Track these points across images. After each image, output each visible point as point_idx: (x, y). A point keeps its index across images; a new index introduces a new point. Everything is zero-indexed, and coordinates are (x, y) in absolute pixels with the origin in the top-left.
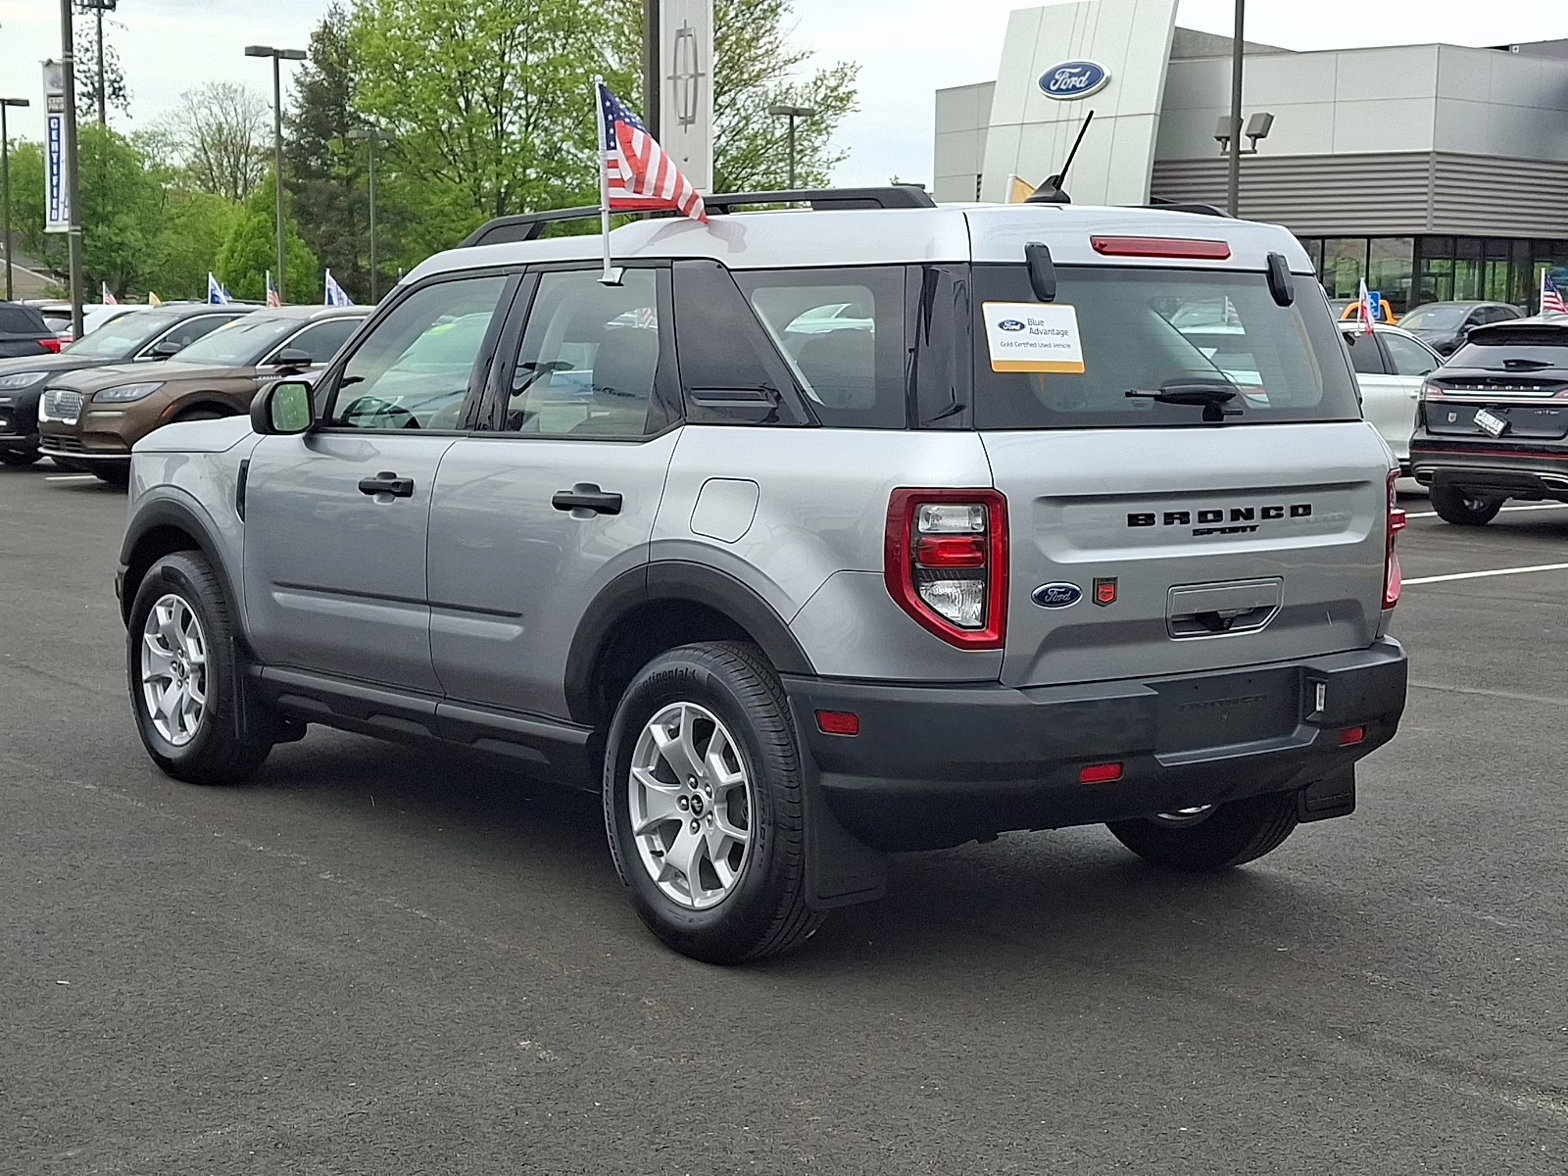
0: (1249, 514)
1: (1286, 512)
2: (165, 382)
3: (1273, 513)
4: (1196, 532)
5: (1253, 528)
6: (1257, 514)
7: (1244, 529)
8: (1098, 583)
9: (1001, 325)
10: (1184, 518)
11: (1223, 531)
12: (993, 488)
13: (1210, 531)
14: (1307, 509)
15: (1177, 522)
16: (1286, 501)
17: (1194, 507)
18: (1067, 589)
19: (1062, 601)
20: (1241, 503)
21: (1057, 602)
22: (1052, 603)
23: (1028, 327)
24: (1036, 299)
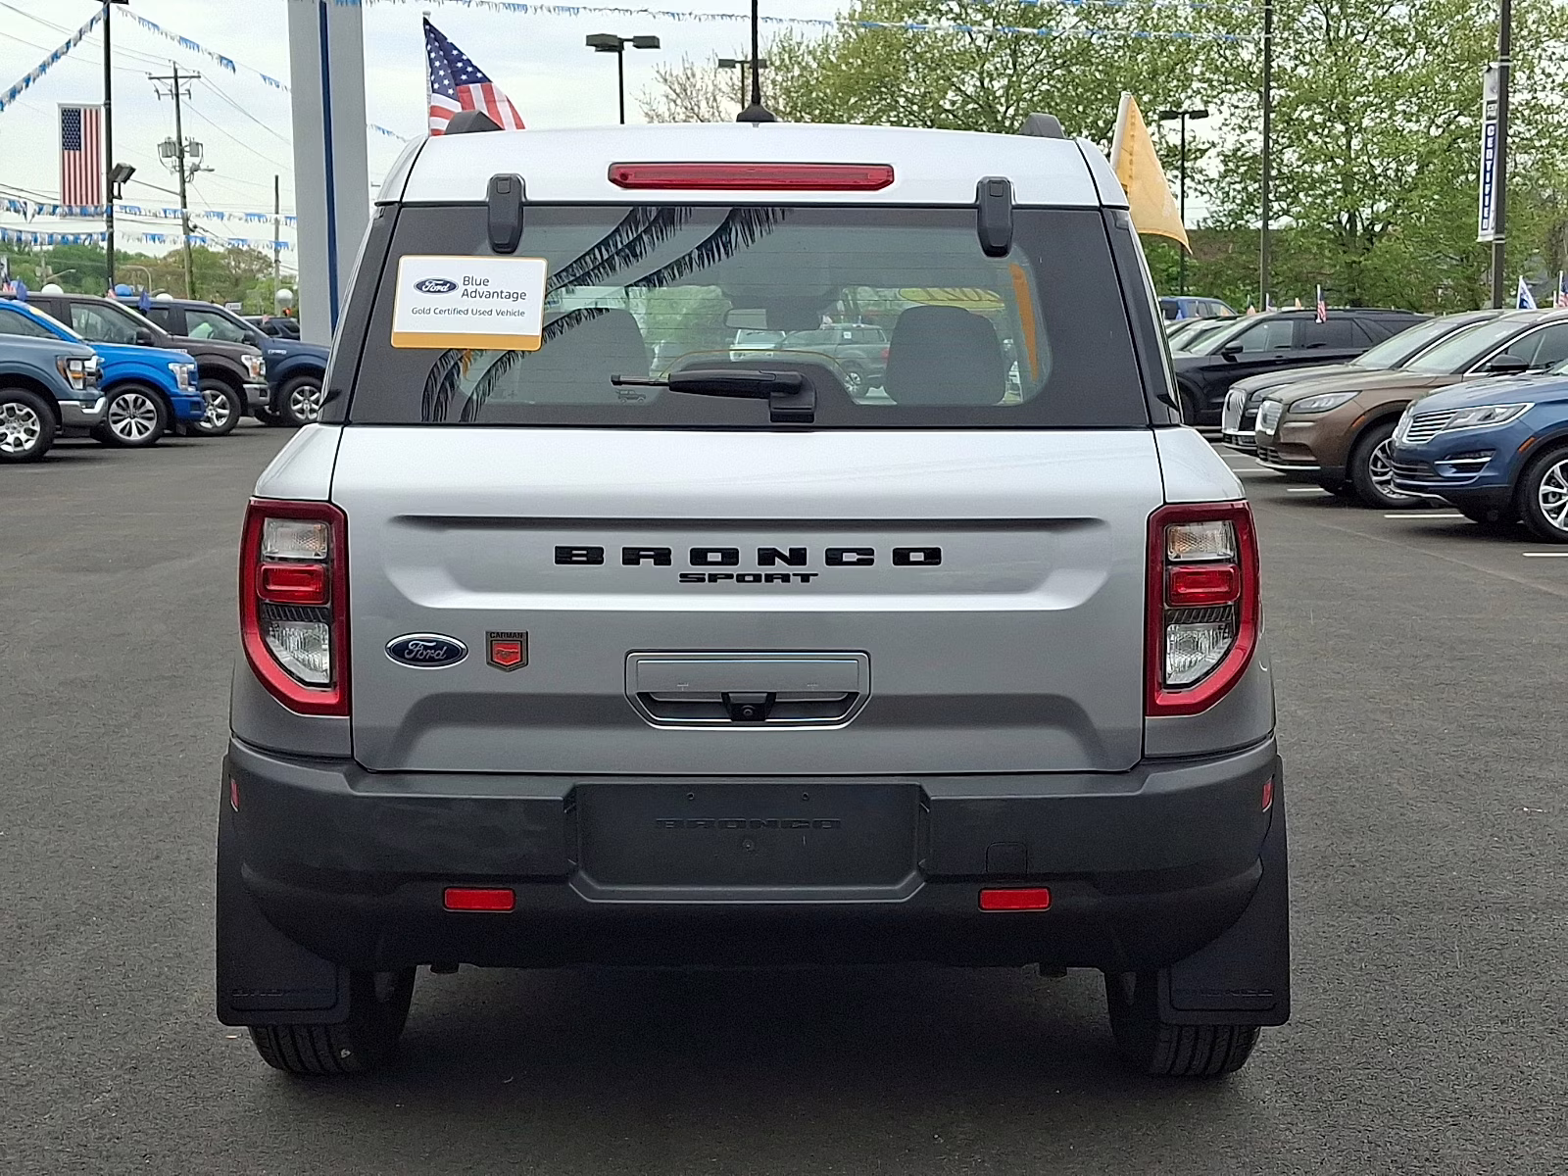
1: (882, 557)
2: (1361, 391)
3: (851, 557)
4: (688, 578)
5: (805, 578)
6: (816, 557)
7: (785, 578)
8: (493, 638)
9: (419, 286)
10: (662, 557)
11: (740, 578)
12: (330, 501)
13: (713, 578)
14: (933, 556)
15: (647, 561)
16: (880, 542)
17: (681, 544)
18: (440, 645)
19: (432, 659)
21: (424, 660)
22: (415, 660)
23: (461, 288)
24: (490, 250)
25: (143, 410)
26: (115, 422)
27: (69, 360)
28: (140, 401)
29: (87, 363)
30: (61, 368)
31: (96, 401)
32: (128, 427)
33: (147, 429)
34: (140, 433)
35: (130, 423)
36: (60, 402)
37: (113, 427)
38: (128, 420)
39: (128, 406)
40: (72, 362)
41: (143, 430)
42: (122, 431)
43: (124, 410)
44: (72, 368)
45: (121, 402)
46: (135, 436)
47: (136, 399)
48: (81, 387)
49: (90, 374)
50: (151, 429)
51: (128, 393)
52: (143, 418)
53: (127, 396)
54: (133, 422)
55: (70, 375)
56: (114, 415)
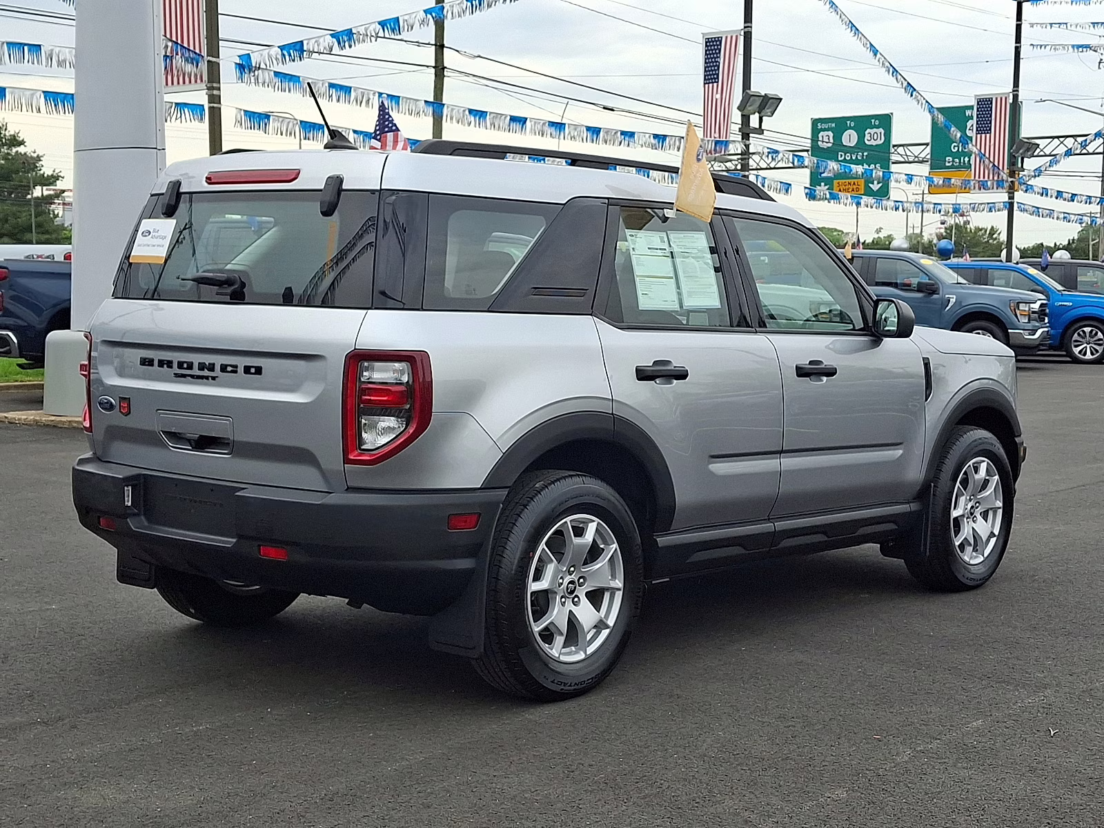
0: (211, 367)
1: (241, 370)
3: (229, 369)
4: (177, 375)
5: (214, 378)
6: (218, 368)
7: (207, 378)
8: (121, 400)
10: (170, 364)
11: (192, 376)
12: (90, 332)
13: (184, 376)
14: (259, 371)
15: (165, 366)
16: (242, 362)
17: (175, 357)
18: (108, 401)
19: (107, 408)
20: (208, 359)
25: (1096, 338)
26: (1076, 346)
27: (1018, 303)
28: (1094, 332)
29: (1032, 305)
30: (1012, 308)
31: (1037, 330)
32: (1085, 349)
33: (1097, 351)
34: (1092, 354)
35: (1086, 347)
36: (1010, 331)
37: (1074, 349)
38: (1085, 345)
39: (1086, 336)
40: (1021, 305)
41: (1094, 352)
42: (1080, 352)
43: (1083, 338)
44: (1021, 308)
45: (1081, 333)
46: (1089, 356)
47: (1091, 331)
48: (1027, 321)
49: (1033, 312)
50: (1100, 351)
51: (1085, 326)
52: (1095, 344)
53: (1085, 329)
54: (1088, 346)
55: (1018, 312)
56: (1076, 341)
